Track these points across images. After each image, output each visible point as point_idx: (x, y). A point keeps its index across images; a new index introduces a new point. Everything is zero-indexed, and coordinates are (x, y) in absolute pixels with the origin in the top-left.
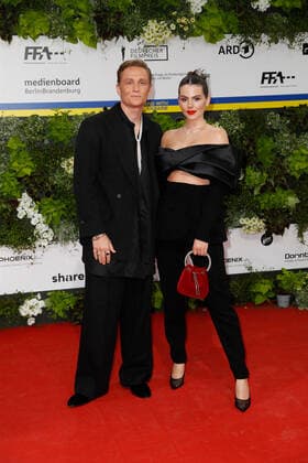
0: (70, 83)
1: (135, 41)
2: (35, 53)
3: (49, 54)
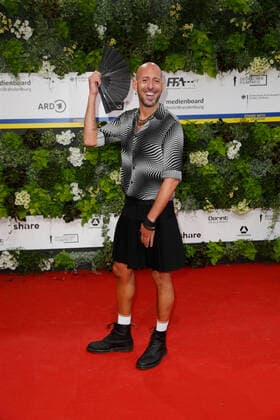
0: (197, 102)
1: (244, 72)
2: (174, 82)
3: (183, 83)
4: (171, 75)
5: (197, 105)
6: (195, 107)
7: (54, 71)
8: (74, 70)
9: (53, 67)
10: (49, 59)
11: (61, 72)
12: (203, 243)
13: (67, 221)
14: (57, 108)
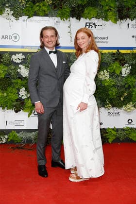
4: (88, 21)
5: (103, 40)
6: (102, 42)
7: (12, 14)
8: (26, 15)
9: (12, 12)
10: (9, 7)
11: (17, 15)
12: (104, 128)
13: (16, 112)
14: (13, 38)
